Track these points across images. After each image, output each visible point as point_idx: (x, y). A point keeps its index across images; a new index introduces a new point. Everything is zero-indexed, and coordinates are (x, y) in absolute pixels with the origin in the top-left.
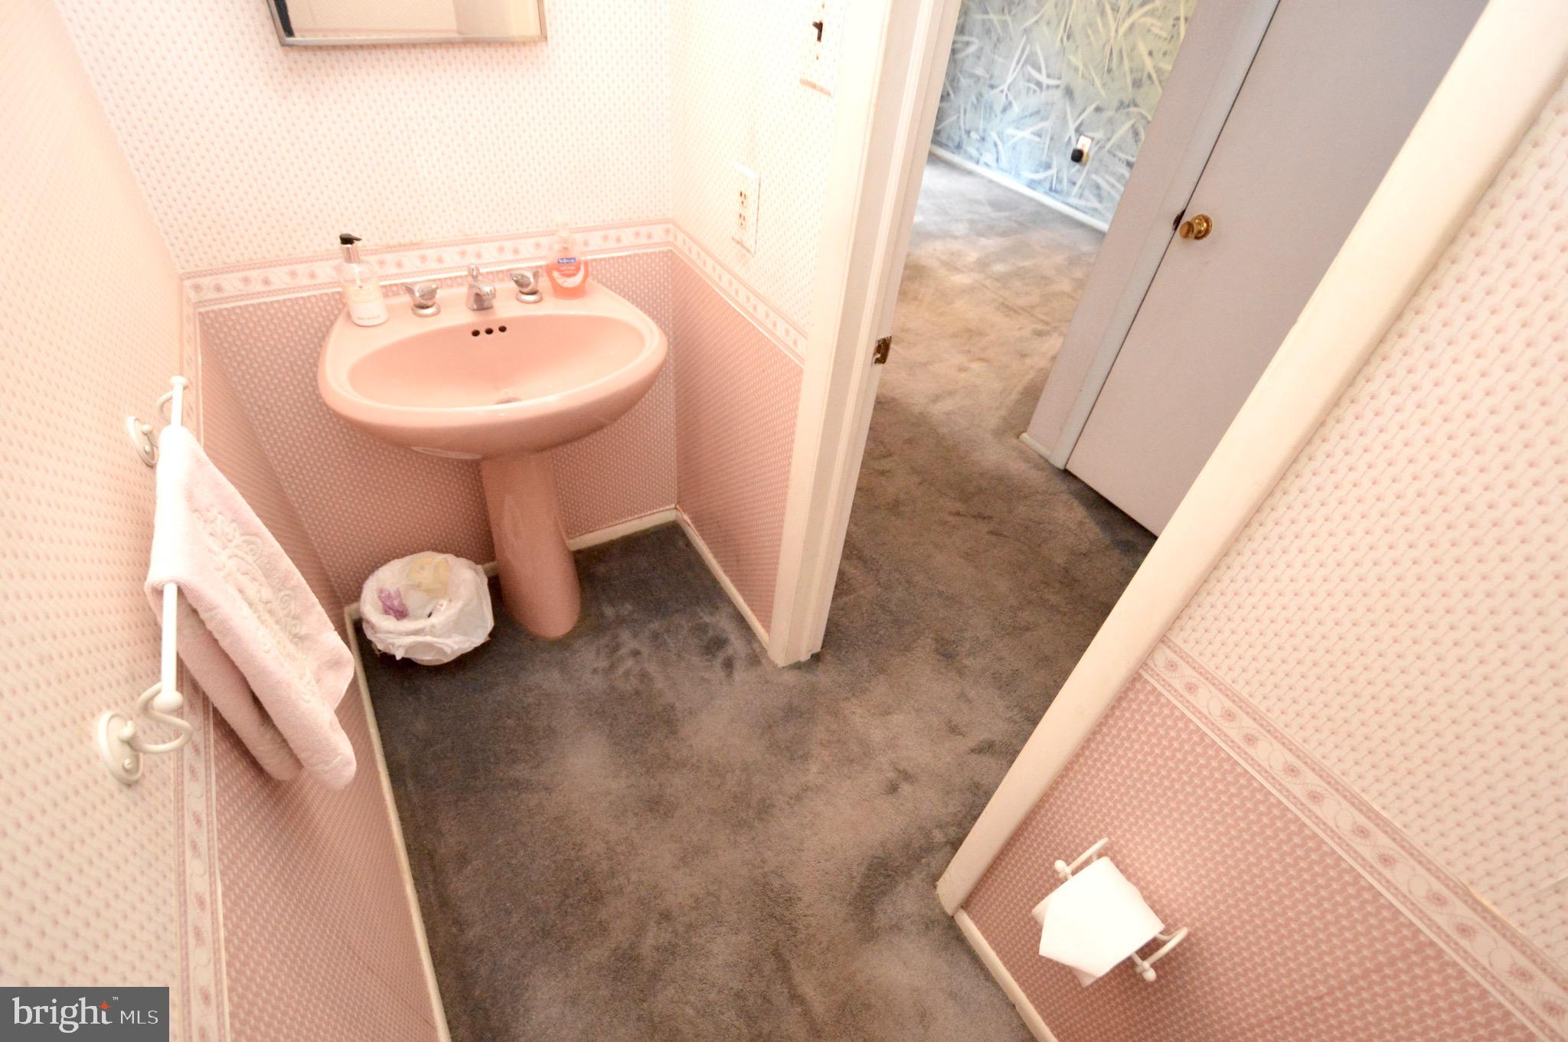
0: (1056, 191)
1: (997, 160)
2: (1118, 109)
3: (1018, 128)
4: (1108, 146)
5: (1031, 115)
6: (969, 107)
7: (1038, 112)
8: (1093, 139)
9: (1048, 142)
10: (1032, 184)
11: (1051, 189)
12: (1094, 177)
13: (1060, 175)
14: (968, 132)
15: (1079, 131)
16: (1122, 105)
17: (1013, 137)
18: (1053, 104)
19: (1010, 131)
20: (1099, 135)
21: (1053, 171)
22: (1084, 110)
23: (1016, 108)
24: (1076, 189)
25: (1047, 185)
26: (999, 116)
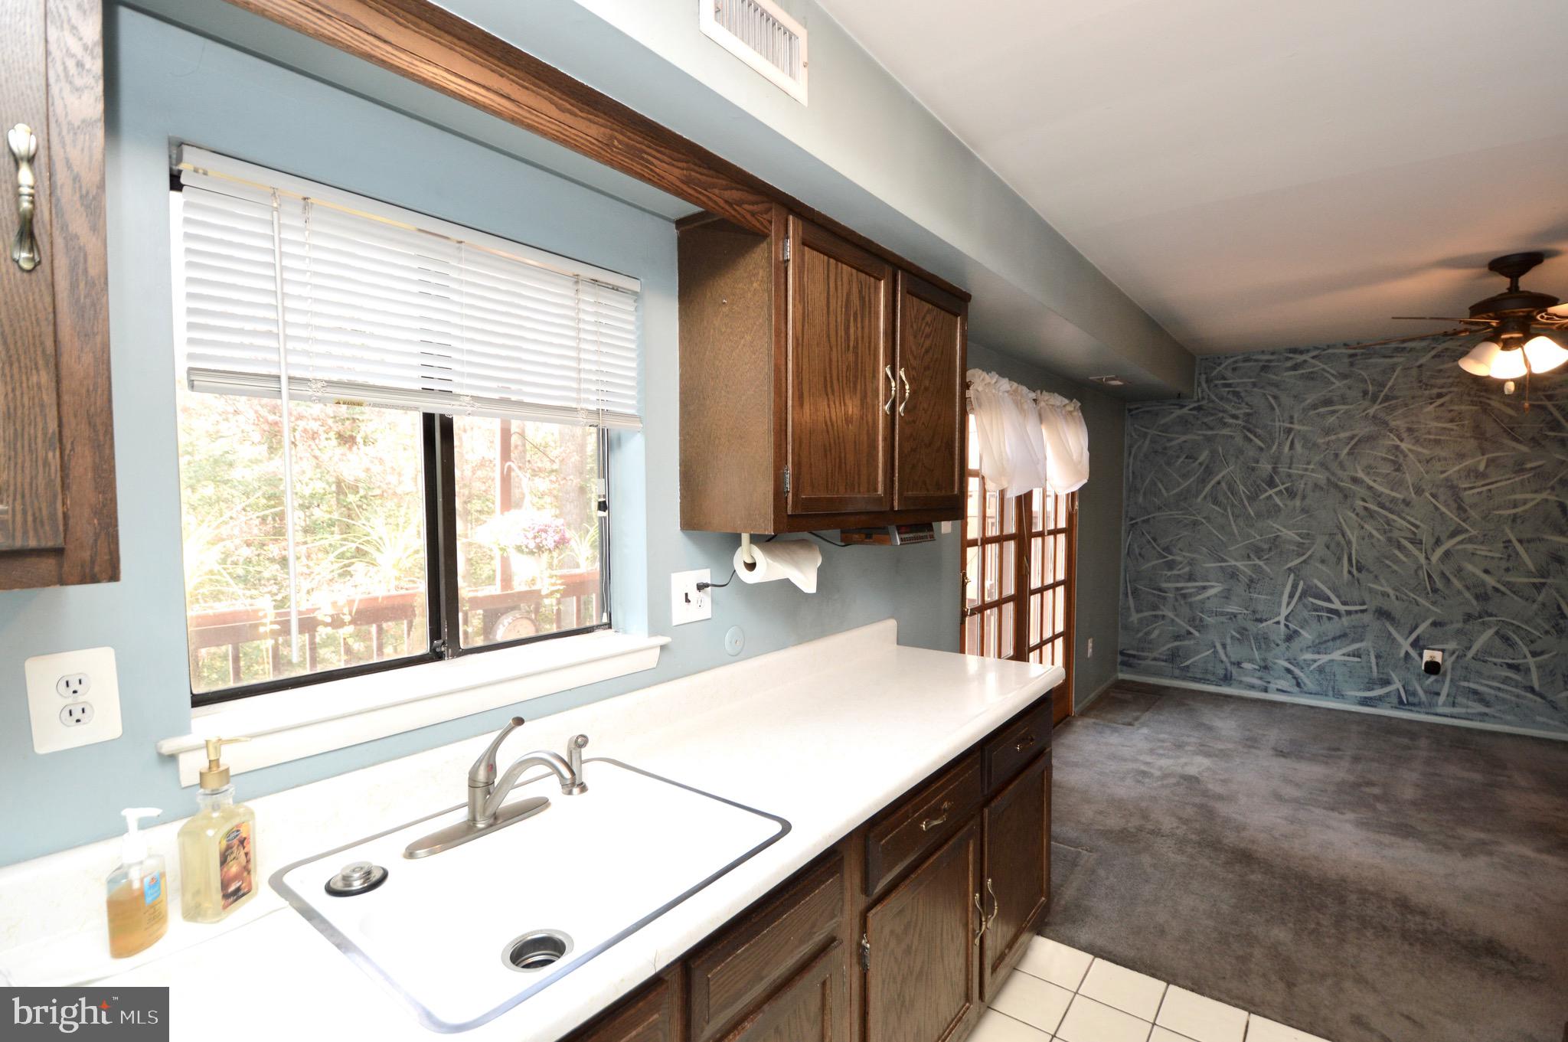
0: (1409, 704)
1: (1298, 685)
2: (1465, 621)
3: (1319, 653)
4: (1470, 654)
5: (1334, 639)
6: (1228, 641)
7: (1344, 635)
8: (1443, 651)
9: (1373, 660)
10: (1365, 702)
11: (1401, 702)
12: (1466, 684)
13: (1411, 688)
14: (1238, 664)
15: (1419, 645)
16: (1468, 617)
17: (1315, 661)
18: (1364, 627)
19: (1309, 656)
20: (1452, 645)
21: (1397, 685)
22: (1416, 627)
23: (1307, 636)
24: (1442, 699)
25: (1395, 701)
26: (1283, 646)
